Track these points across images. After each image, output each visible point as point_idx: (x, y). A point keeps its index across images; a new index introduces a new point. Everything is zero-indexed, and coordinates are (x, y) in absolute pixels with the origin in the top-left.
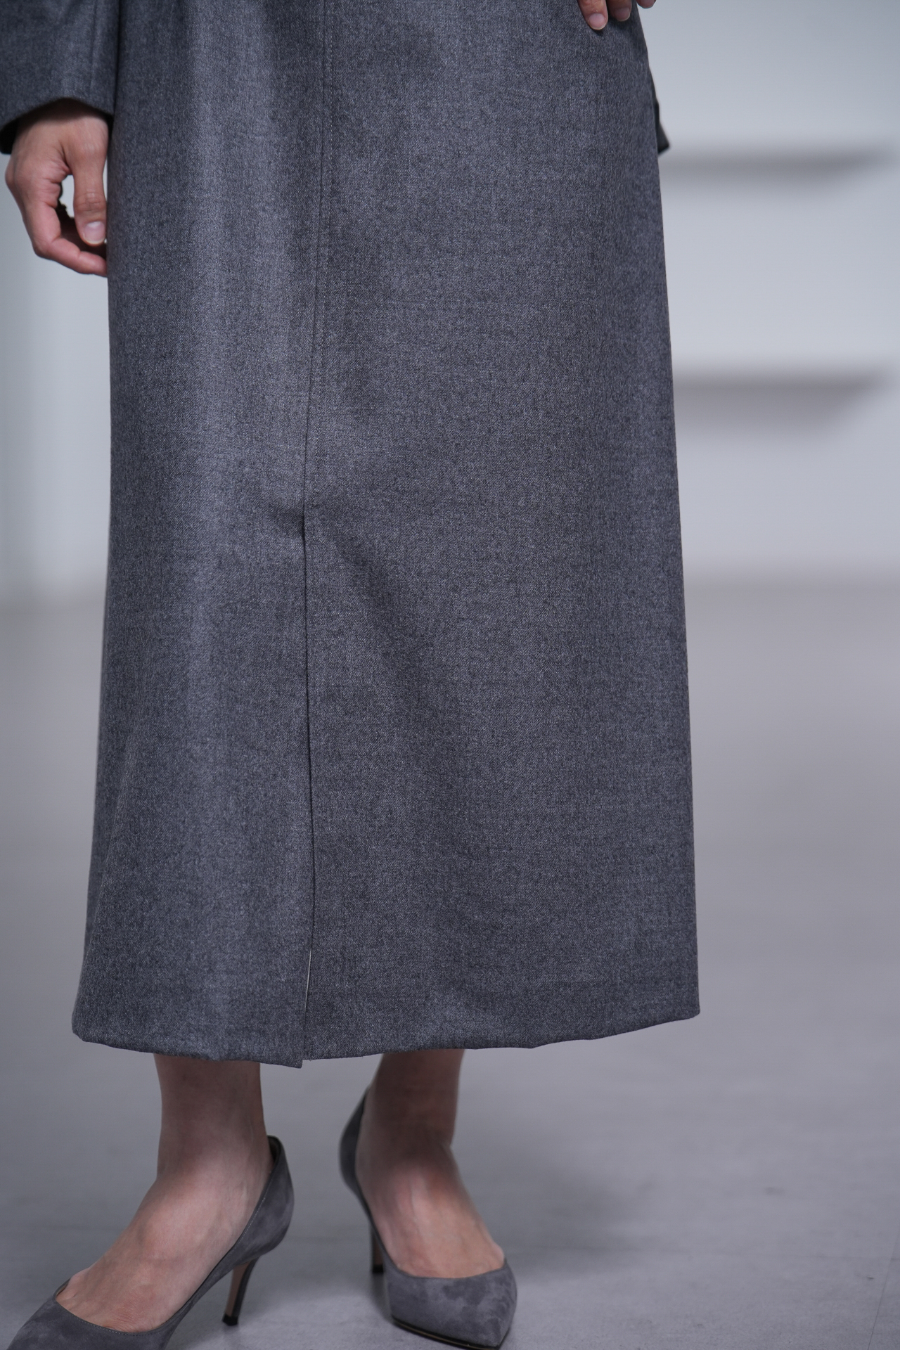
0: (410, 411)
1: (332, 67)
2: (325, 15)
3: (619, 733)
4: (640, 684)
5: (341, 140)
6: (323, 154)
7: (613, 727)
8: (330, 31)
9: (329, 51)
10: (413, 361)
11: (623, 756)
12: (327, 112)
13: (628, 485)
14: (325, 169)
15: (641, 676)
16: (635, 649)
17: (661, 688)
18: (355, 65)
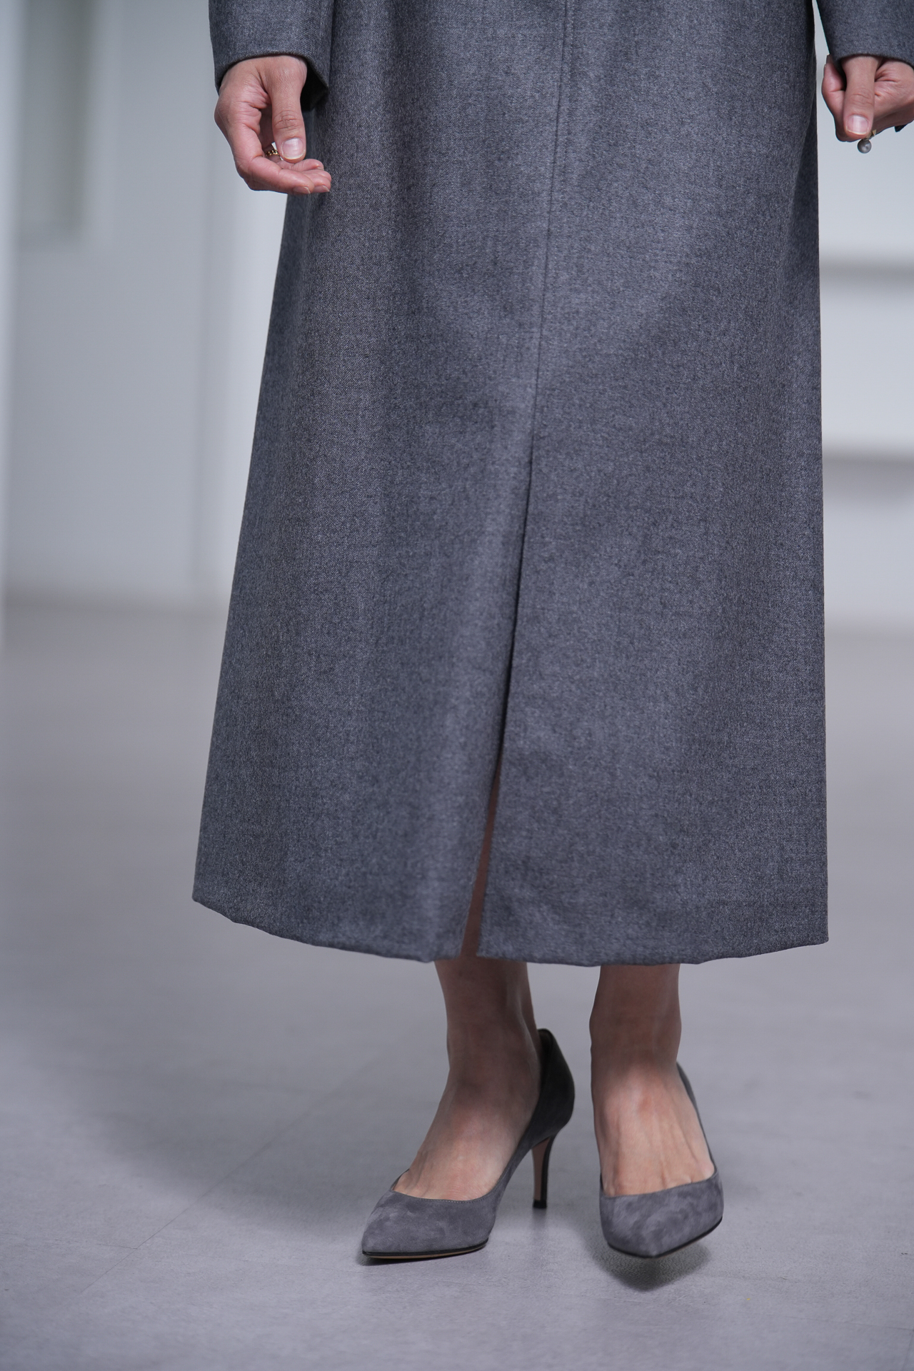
3: (766, 673)
4: (785, 629)
6: (559, 106)
7: (760, 667)
9: (570, 13)
11: (769, 694)
12: (566, 68)
13: (781, 446)
15: (787, 622)
16: (781, 597)
17: (804, 635)
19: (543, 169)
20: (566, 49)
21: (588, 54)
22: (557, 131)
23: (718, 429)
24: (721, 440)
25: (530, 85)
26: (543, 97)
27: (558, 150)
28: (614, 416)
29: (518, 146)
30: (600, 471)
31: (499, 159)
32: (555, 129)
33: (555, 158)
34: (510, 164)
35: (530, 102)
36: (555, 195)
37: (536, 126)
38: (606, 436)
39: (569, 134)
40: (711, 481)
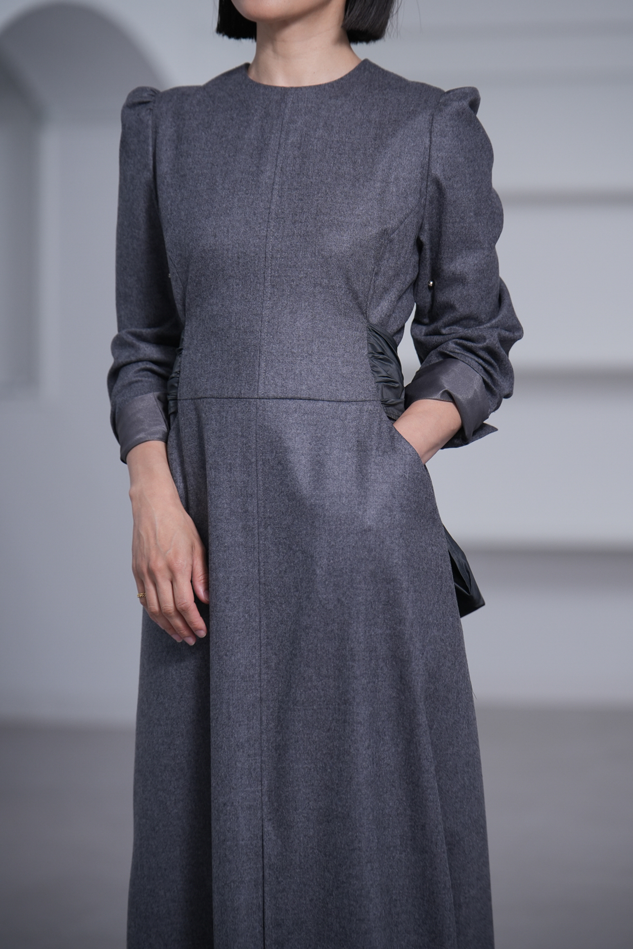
0: (313, 765)
1: (265, 573)
2: (259, 543)
5: (271, 615)
6: (260, 622)
8: (262, 553)
9: (262, 564)
10: (312, 738)
12: (262, 598)
14: (262, 630)
18: (278, 572)
19: (254, 661)
20: (261, 586)
21: (274, 590)
22: (260, 637)
23: (371, 806)
24: (373, 812)
25: (241, 609)
26: (250, 616)
27: (262, 649)
28: (308, 803)
29: (238, 647)
30: (305, 836)
31: (226, 655)
32: (259, 636)
33: (261, 654)
34: (233, 658)
35: (242, 620)
36: (263, 676)
37: (248, 634)
38: (306, 815)
39: (268, 638)
40: (371, 838)
